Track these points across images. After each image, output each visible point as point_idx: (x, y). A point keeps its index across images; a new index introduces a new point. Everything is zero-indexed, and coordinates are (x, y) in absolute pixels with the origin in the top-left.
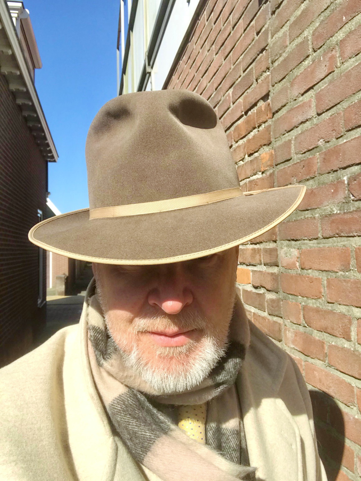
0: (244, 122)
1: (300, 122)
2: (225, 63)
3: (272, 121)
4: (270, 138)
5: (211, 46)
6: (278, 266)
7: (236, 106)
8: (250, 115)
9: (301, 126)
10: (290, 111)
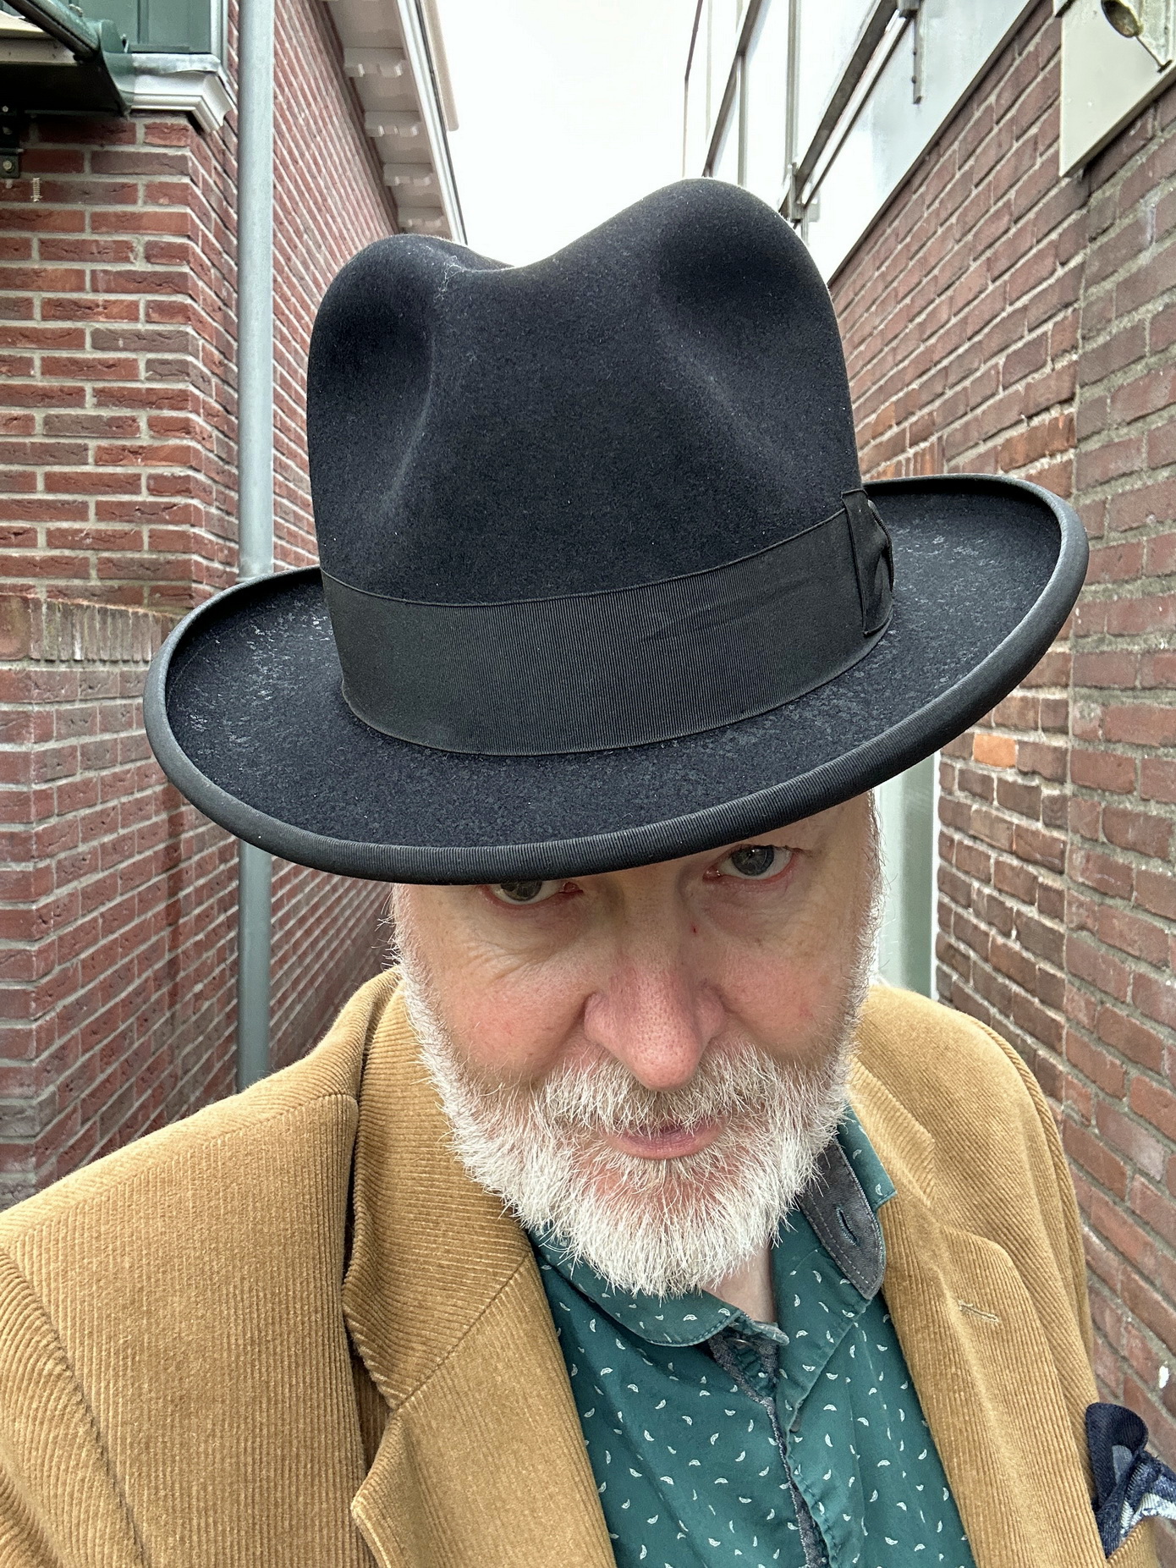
0: (1022, 434)
1: (1121, 472)
2: (992, 292)
3: (1076, 455)
4: (1069, 486)
5: (965, 234)
6: (1066, 733)
7: (1009, 396)
8: (1036, 428)
9: (1123, 480)
10: (1107, 446)
